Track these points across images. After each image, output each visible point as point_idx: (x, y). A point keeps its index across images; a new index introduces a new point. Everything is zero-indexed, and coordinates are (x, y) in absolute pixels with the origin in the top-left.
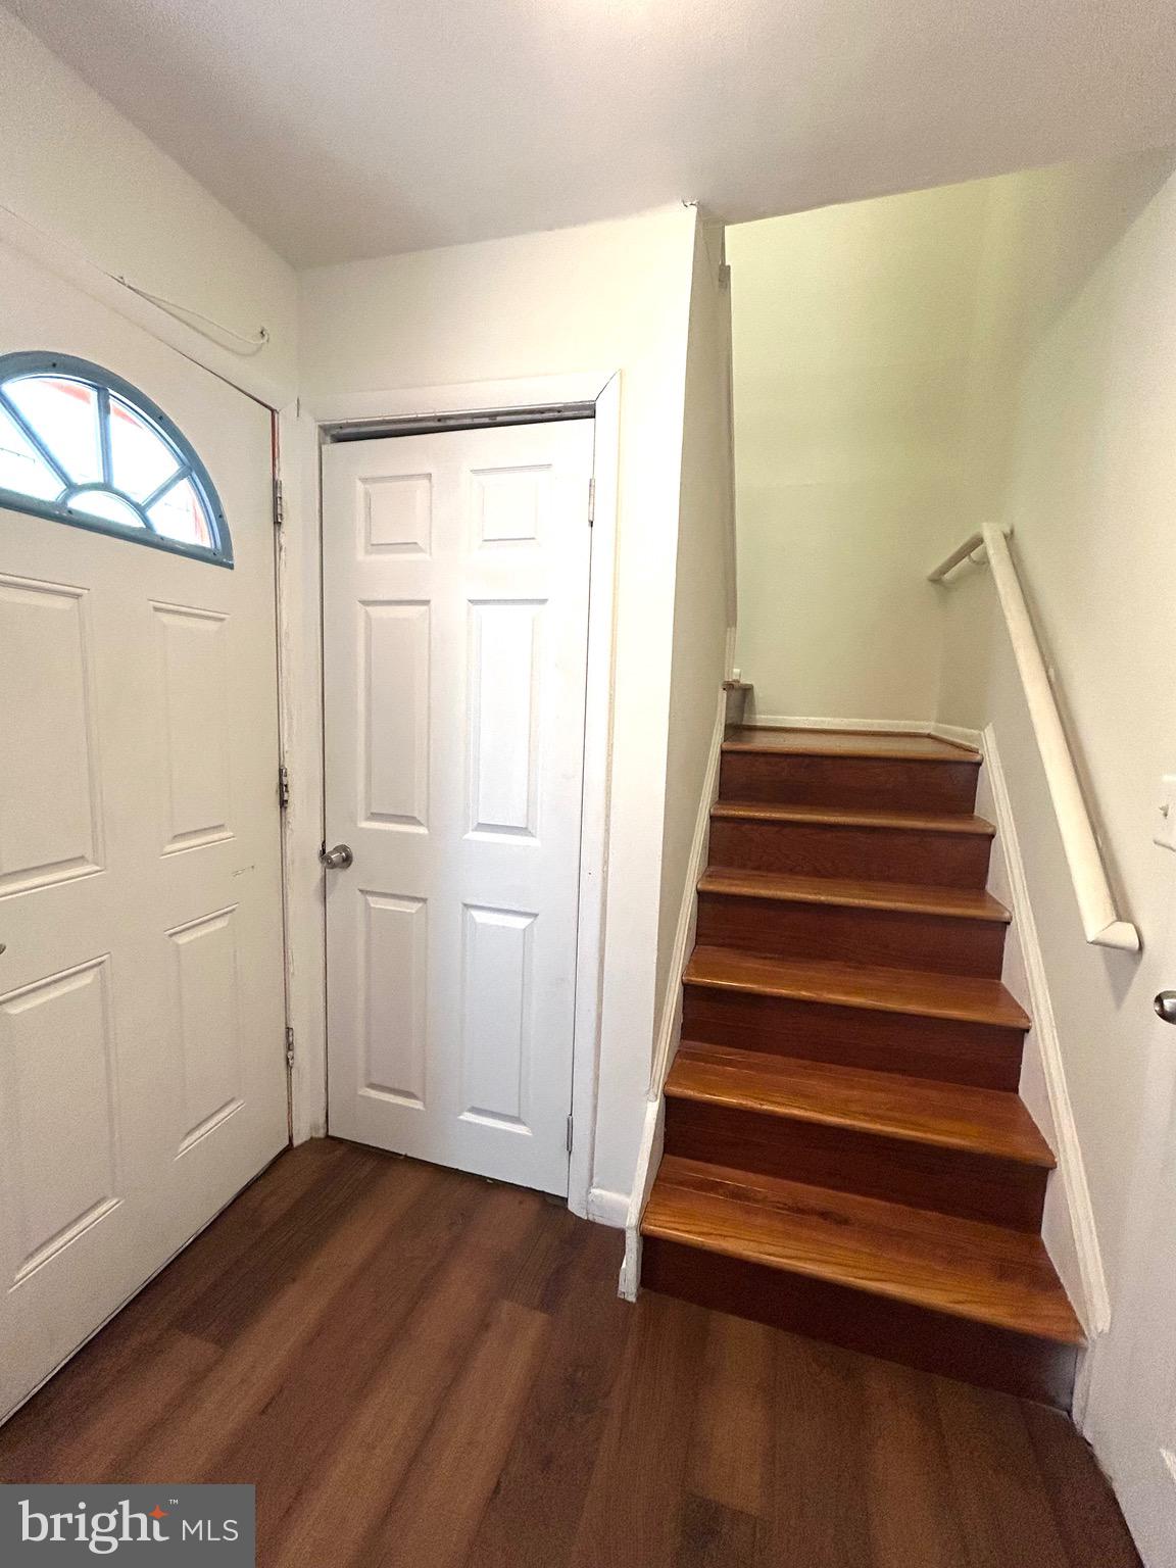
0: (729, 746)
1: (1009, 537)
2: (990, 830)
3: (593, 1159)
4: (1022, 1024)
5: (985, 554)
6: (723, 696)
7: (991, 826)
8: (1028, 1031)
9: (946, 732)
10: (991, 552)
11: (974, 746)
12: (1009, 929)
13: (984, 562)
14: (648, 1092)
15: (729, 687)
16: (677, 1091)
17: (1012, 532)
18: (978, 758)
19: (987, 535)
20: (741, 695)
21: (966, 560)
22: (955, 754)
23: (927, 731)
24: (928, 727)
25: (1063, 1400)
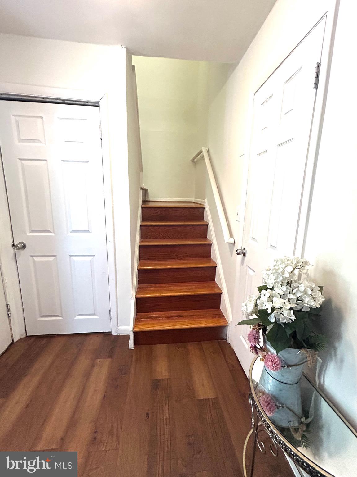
0: (144, 206)
1: (208, 151)
2: (207, 223)
3: (117, 319)
4: (215, 265)
5: (203, 155)
6: (141, 192)
7: (207, 222)
8: (216, 267)
9: (197, 201)
10: (204, 155)
11: (203, 204)
12: (212, 245)
13: (203, 157)
14: (131, 298)
15: (142, 189)
16: (139, 296)
17: (209, 150)
18: (204, 206)
19: (203, 150)
20: (145, 192)
21: (199, 156)
22: (199, 206)
23: (192, 201)
24: (193, 200)
25: (225, 338)
